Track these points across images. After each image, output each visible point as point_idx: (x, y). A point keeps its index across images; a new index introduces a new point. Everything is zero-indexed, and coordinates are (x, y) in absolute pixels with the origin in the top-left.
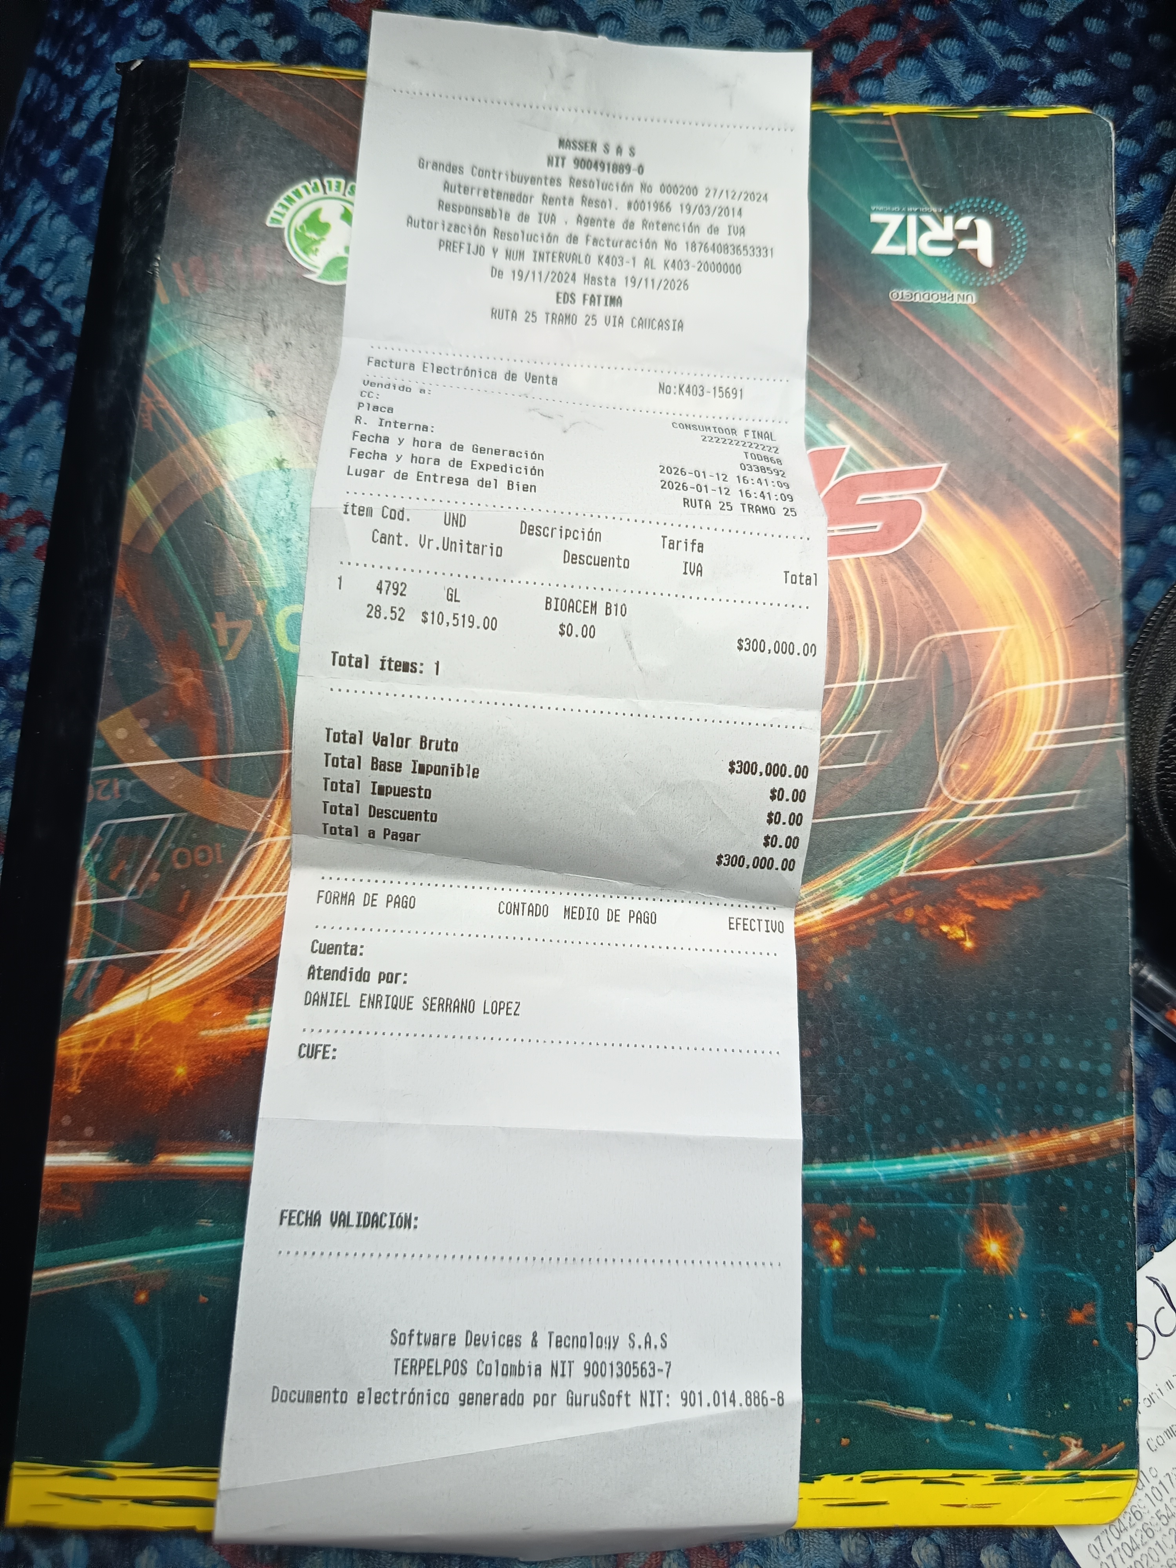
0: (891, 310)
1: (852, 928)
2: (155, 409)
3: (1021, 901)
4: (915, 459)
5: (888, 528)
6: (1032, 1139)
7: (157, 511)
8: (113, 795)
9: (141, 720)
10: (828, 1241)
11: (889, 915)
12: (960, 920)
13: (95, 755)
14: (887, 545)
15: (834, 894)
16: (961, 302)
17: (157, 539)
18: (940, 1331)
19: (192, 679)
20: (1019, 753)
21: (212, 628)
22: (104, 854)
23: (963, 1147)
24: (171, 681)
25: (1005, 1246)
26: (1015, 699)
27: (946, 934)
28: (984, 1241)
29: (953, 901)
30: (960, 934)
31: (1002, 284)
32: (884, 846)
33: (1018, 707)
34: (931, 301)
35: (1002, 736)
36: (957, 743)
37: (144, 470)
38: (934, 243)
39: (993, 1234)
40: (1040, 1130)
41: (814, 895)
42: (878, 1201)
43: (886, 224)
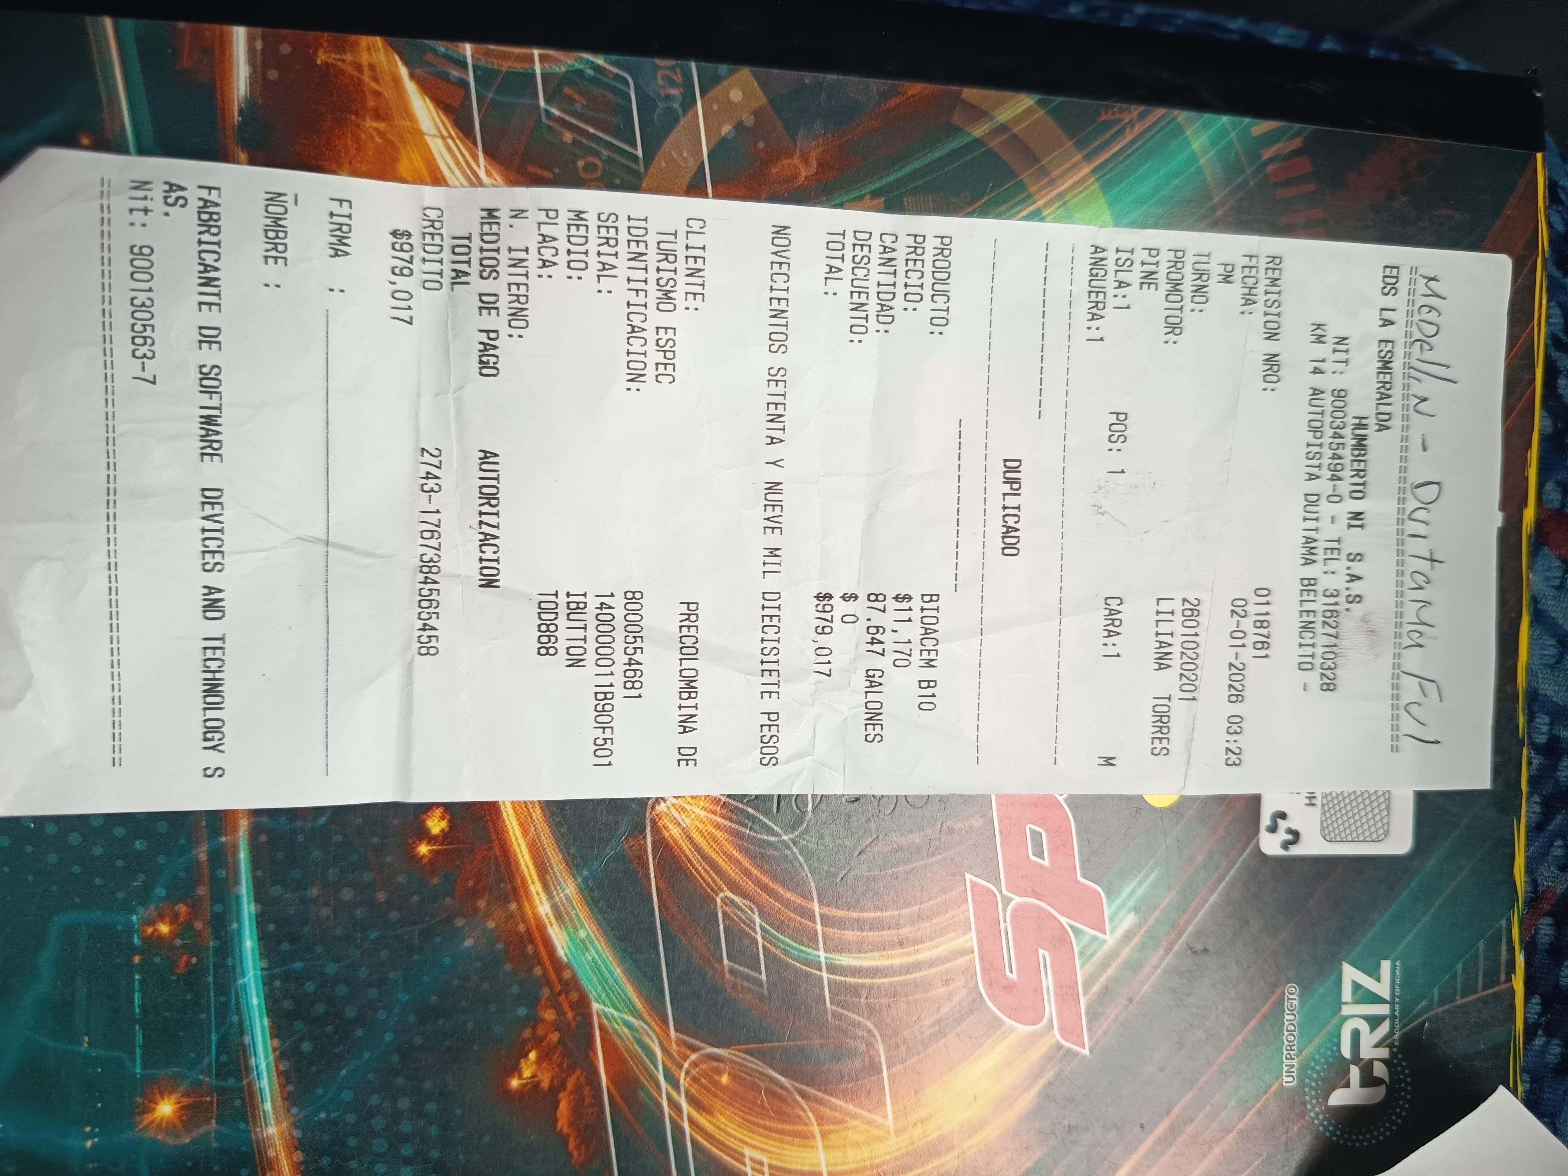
0: (1274, 986)
1: (530, 949)
2: (1124, 122)
3: (567, 1143)
4: (1094, 1015)
5: (1009, 987)
6: (291, 1154)
7: (1003, 128)
8: (663, 87)
9: (752, 117)
10: (167, 920)
11: (546, 992)
12: (543, 1074)
13: (709, 66)
14: (989, 984)
15: (570, 927)
16: (1286, 1068)
17: (968, 129)
18: (69, 1047)
19: (804, 174)
20: (742, 1141)
21: (865, 195)
22: (593, 80)
23: (280, 1074)
24: (801, 150)
25: (167, 1122)
26: (805, 1137)
27: (526, 1056)
28: (173, 1099)
29: (565, 1065)
30: (527, 1073)
31: (1307, 1118)
32: (628, 985)
33: (797, 1140)
34: (1286, 1033)
35: (761, 1122)
36: (752, 1069)
37: (1051, 112)
38: (1356, 1035)
39: (182, 1108)
40: (302, 1163)
41: (567, 905)
42: (215, 977)
43: (1378, 980)
